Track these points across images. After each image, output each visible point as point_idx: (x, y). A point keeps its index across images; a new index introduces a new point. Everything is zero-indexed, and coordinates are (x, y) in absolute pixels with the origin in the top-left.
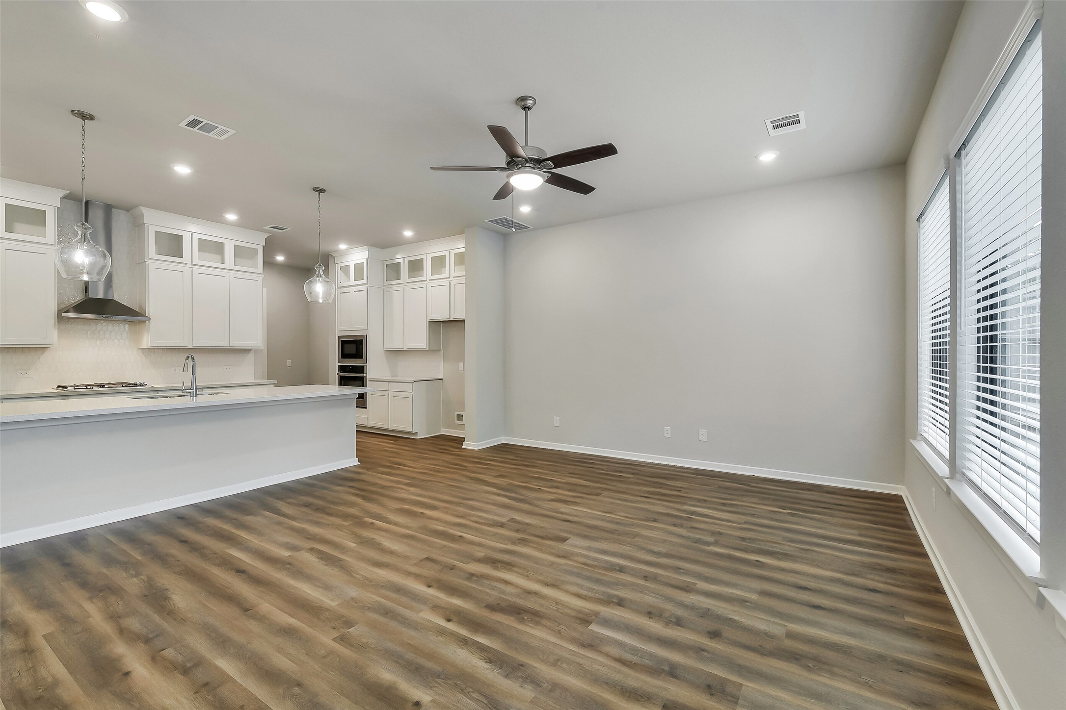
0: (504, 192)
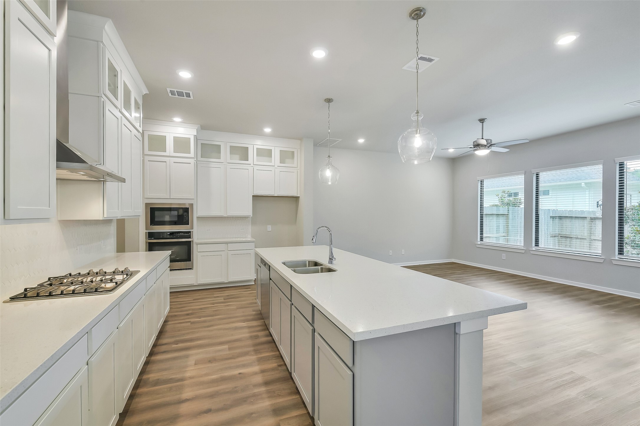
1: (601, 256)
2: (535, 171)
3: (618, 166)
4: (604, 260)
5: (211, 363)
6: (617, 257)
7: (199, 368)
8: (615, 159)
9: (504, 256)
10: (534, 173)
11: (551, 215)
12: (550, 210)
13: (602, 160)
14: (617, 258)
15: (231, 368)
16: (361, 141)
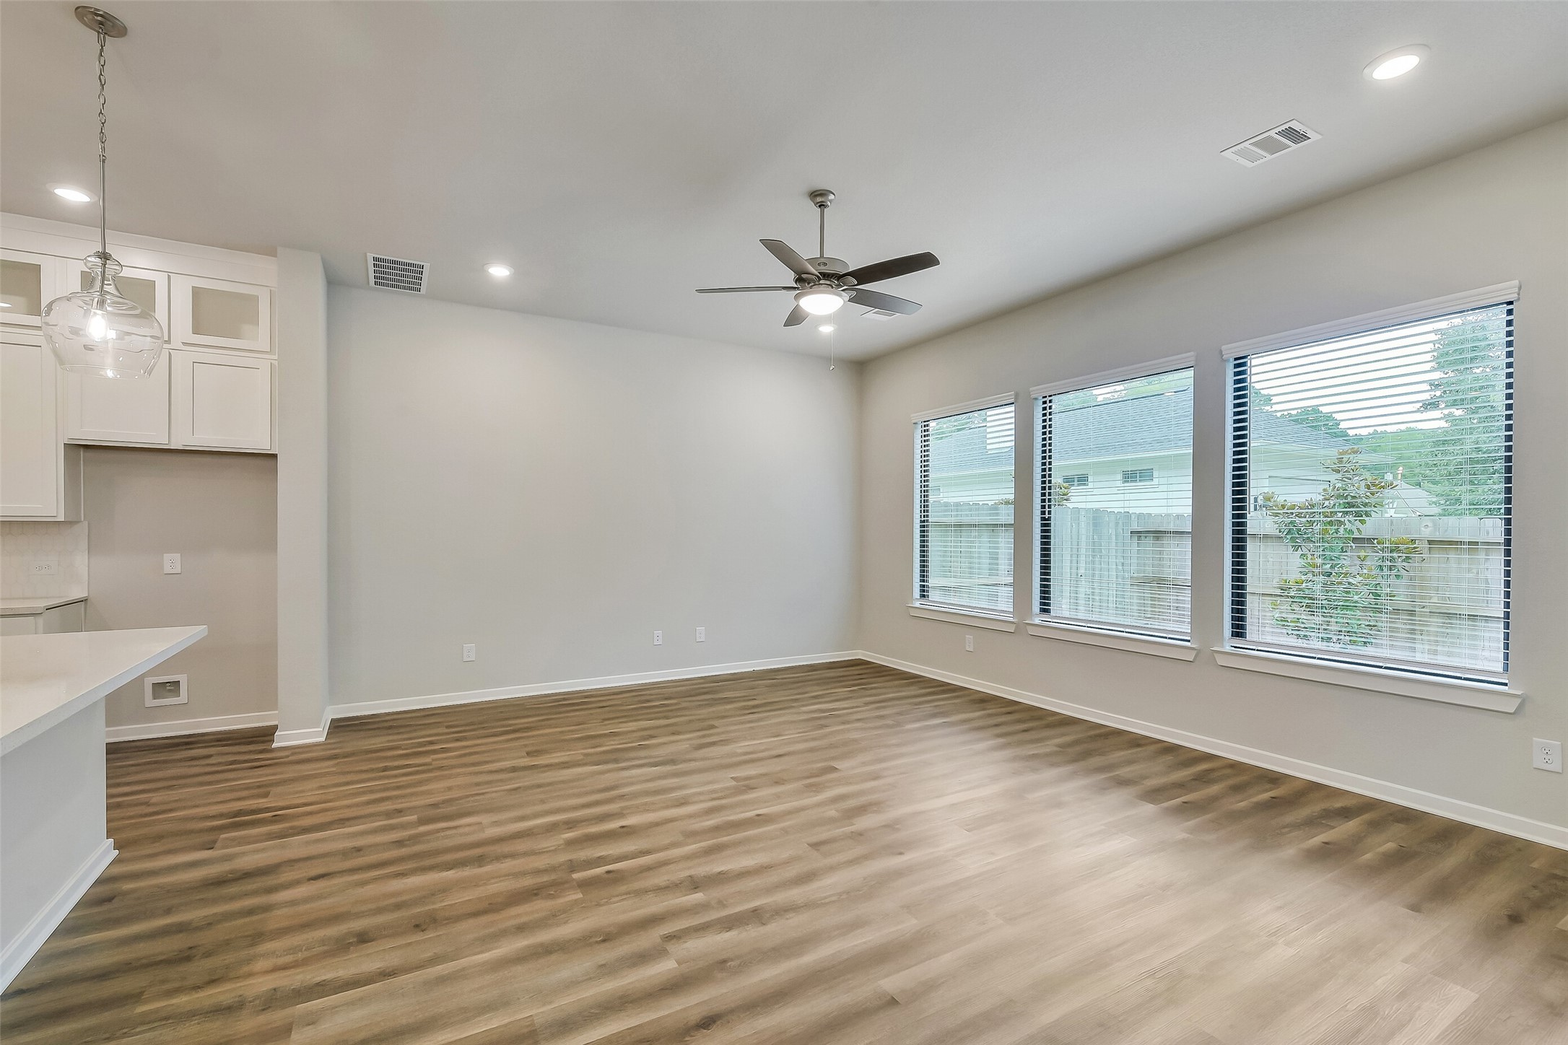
0: (795, 318)
1: (1189, 641)
2: (1038, 391)
3: (1230, 370)
4: (1196, 651)
6: (1228, 643)
8: (1223, 348)
9: (970, 640)
10: (1036, 399)
11: (1136, 528)
12: (1133, 516)
13: (1192, 353)
14: (1228, 648)
16: (499, 272)
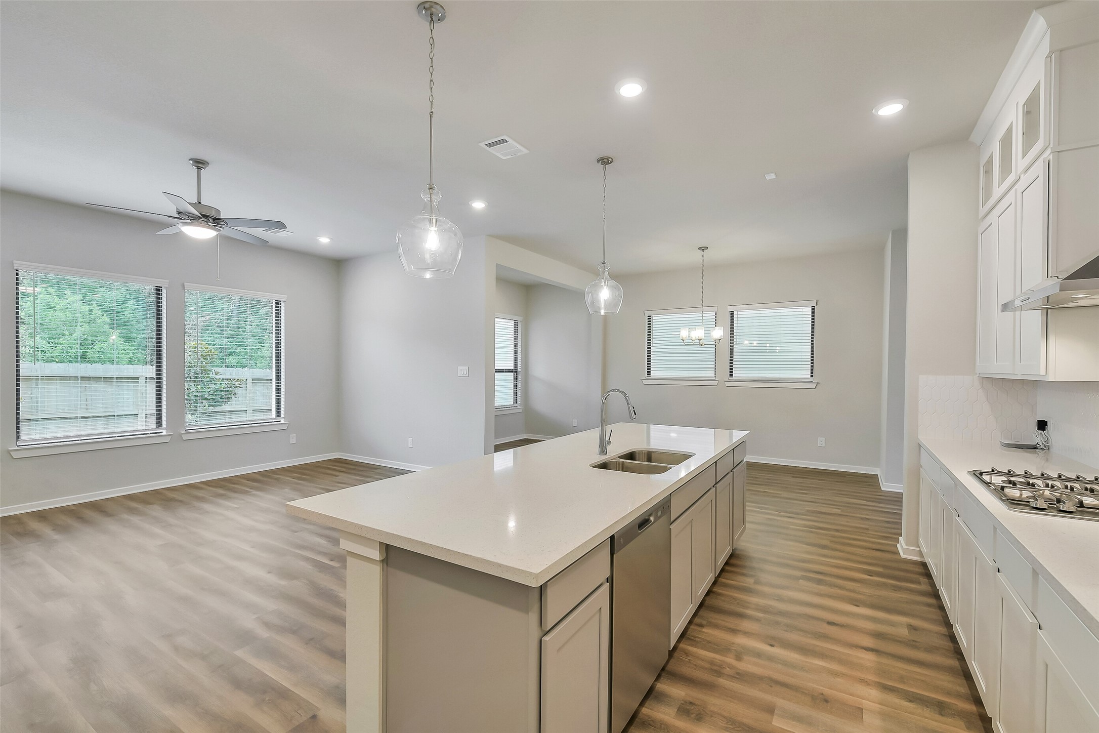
5: (822, 694)
7: (851, 695)
15: (785, 663)
